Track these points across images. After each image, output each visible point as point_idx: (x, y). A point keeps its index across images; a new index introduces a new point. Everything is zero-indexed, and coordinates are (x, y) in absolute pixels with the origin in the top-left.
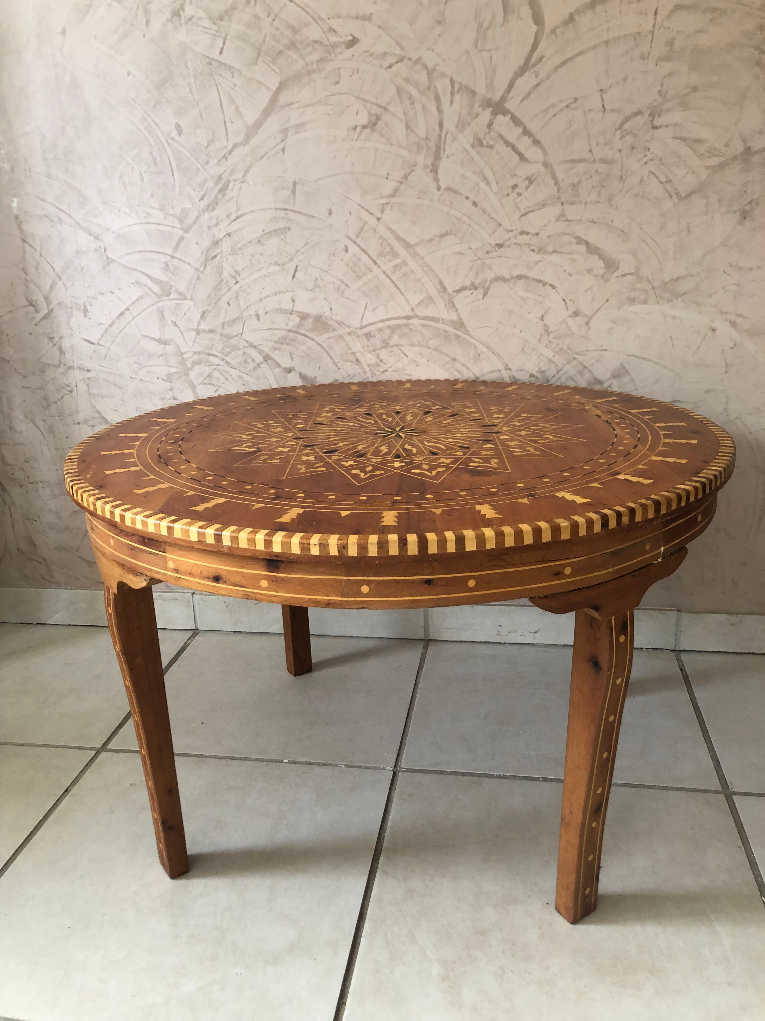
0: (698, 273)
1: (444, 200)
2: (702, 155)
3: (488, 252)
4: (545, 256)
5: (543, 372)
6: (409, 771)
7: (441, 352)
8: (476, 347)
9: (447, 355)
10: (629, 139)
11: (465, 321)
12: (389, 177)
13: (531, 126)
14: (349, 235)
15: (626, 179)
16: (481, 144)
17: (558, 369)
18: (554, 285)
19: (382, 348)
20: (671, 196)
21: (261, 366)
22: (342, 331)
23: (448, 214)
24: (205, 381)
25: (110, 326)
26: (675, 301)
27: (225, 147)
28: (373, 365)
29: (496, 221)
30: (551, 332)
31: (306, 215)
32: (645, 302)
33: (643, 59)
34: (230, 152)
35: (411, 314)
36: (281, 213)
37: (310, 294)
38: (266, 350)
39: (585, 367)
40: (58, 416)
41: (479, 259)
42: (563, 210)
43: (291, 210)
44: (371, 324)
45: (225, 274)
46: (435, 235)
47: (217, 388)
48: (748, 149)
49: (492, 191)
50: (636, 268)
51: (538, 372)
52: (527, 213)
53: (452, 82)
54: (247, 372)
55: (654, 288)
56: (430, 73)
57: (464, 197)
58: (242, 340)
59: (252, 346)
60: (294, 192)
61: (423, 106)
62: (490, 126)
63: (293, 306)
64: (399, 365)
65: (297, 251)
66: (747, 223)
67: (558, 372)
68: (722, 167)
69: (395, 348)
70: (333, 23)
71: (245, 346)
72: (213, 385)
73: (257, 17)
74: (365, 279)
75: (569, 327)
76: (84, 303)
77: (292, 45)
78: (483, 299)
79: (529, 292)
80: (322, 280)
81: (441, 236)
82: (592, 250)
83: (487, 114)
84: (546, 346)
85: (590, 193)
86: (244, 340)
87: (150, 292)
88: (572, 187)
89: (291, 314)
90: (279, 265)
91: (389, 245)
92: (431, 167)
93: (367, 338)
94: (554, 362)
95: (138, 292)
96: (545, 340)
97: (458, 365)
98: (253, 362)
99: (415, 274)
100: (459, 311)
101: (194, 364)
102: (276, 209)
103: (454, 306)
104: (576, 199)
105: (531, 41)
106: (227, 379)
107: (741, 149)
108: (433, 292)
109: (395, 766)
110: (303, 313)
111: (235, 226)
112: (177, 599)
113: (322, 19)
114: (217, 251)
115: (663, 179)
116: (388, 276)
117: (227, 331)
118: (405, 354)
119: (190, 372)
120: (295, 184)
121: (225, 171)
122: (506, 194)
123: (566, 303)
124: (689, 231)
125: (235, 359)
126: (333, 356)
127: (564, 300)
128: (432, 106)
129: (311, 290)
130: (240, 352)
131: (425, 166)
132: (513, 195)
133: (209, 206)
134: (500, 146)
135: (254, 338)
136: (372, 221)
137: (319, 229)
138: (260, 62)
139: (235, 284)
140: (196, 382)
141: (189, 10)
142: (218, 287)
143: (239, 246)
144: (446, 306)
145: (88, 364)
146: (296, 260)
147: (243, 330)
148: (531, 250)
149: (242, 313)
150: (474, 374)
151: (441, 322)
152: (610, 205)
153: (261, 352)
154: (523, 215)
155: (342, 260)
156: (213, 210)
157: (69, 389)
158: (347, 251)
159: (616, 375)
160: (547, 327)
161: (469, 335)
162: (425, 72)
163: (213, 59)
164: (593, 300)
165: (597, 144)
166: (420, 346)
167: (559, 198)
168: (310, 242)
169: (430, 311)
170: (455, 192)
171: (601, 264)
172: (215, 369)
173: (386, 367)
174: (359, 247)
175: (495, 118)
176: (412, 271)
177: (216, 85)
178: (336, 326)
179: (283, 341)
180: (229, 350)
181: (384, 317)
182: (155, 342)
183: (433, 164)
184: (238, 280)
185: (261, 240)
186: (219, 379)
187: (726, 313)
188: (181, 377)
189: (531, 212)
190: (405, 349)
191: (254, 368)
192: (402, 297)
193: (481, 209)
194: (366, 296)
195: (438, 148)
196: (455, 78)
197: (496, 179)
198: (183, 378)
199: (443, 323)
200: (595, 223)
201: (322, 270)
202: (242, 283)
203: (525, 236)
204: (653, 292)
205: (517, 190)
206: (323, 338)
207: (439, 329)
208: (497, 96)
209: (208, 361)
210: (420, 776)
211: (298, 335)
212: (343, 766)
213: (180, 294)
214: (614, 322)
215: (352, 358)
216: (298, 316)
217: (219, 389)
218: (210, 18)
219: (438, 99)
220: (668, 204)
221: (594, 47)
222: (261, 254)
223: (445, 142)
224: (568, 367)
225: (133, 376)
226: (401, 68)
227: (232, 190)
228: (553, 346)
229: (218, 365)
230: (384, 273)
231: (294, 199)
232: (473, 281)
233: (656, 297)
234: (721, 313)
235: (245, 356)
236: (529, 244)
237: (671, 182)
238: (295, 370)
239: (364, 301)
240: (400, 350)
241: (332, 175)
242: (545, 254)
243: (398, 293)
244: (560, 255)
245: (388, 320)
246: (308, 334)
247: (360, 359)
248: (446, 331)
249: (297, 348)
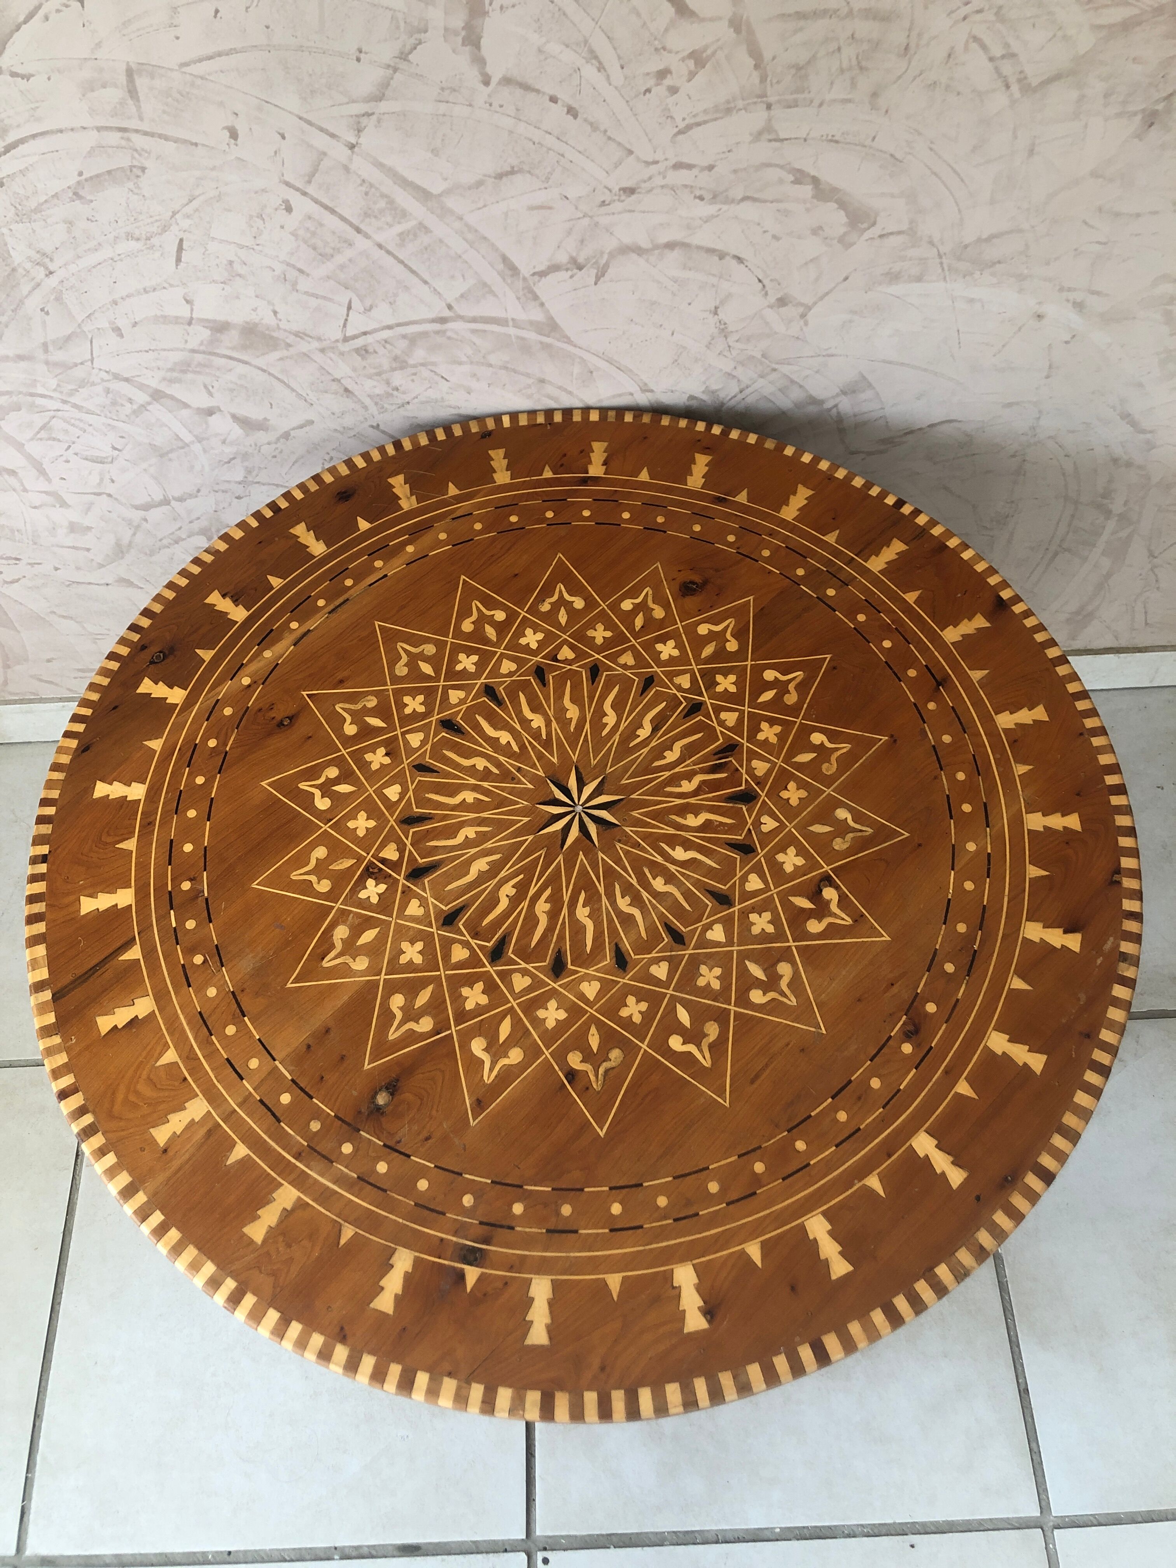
0: (1033, 227)
1: (501, 106)
3: (603, 204)
4: (725, 207)
5: (713, 392)
7: (515, 371)
8: (582, 360)
9: (528, 375)
11: (559, 321)
12: (362, 56)
14: (287, 178)
15: (915, 53)
17: (742, 387)
18: (740, 256)
19: (393, 370)
20: (1008, 87)
21: (149, 407)
22: (304, 346)
23: (511, 132)
24: (39, 436)
26: (977, 274)
28: (379, 395)
29: (619, 144)
30: (732, 332)
31: (176, 140)
32: (919, 279)
35: (447, 313)
36: (114, 138)
37: (223, 289)
38: (154, 383)
39: (792, 382)
41: (586, 215)
42: (769, 120)
43: (137, 131)
44: (365, 333)
46: (485, 176)
47: (67, 445)
49: (610, 84)
50: (911, 222)
51: (704, 392)
52: (689, 127)
54: (123, 418)
55: (940, 256)
57: (548, 98)
58: (95, 371)
59: (117, 377)
60: (133, 92)
63: (192, 310)
64: (432, 394)
65: (174, 213)
66: (1153, 134)
67: (741, 392)
68: (1127, 26)
69: (422, 368)
71: (106, 379)
72: (59, 441)
74: (340, 259)
75: (767, 323)
78: (596, 284)
79: (690, 269)
80: (245, 264)
81: (500, 176)
82: (824, 193)
84: (720, 354)
85: (832, 83)
86: (100, 370)
88: (793, 71)
89: (190, 324)
90: (138, 239)
91: (383, 196)
92: (463, 33)
93: (359, 355)
94: (734, 377)
96: (720, 345)
97: (549, 389)
98: (131, 403)
99: (447, 246)
100: (547, 305)
102: (99, 129)
103: (536, 297)
104: (800, 96)
106: (85, 431)
108: (492, 277)
110: (215, 321)
115: (998, 52)
116: (389, 252)
117: (58, 356)
120: (130, 73)
122: (642, 89)
123: (764, 286)
124: (1031, 152)
125: (91, 400)
126: (293, 385)
127: (760, 281)
129: (223, 283)
130: (99, 389)
131: (448, 31)
132: (660, 91)
136: (339, 152)
137: (213, 168)
139: (47, 275)
144: (518, 298)
146: (174, 228)
147: (92, 354)
148: (695, 197)
149: (79, 326)
150: (582, 400)
151: (511, 323)
152: (874, 107)
153: (142, 387)
154: (680, 132)
155: (282, 227)
158: (289, 209)
159: (848, 391)
160: (725, 324)
161: (569, 342)
164: (817, 279)
166: (472, 363)
167: (763, 95)
168: (199, 195)
169: (487, 308)
170: (526, 87)
171: (841, 217)
172: (54, 417)
173: (405, 398)
174: (316, 201)
176: (441, 241)
178: (291, 339)
179: (184, 367)
180: (73, 387)
181: (389, 322)
183: (468, 27)
184: (52, 269)
185: (81, 193)
186: (66, 432)
187: (1069, 290)
189: (698, 124)
190: (442, 369)
191: (137, 412)
192: (426, 287)
193: (585, 120)
194: (347, 288)
197: (619, 58)
199: (516, 327)
200: (837, 142)
201: (242, 247)
202: (61, 274)
203: (684, 172)
204: (938, 260)
205: (668, 81)
206: (269, 359)
207: (509, 336)
209: (32, 405)
211: (213, 358)
214: (854, 312)
215: (334, 386)
216: (205, 327)
217: (73, 446)
220: (998, 102)
222: (89, 220)
224: (761, 382)
228: (734, 353)
229: (58, 410)
230: (380, 246)
231: (139, 108)
232: (574, 254)
233: (943, 269)
234: (1061, 290)
235: (110, 395)
236: (692, 187)
237: (1013, 55)
238: (220, 410)
239: (344, 297)
240: (432, 371)
241: (220, 54)
242: (725, 203)
243: (416, 280)
244: (757, 204)
245: (399, 325)
246: (235, 354)
247: (350, 387)
248: (522, 339)
249: (218, 377)
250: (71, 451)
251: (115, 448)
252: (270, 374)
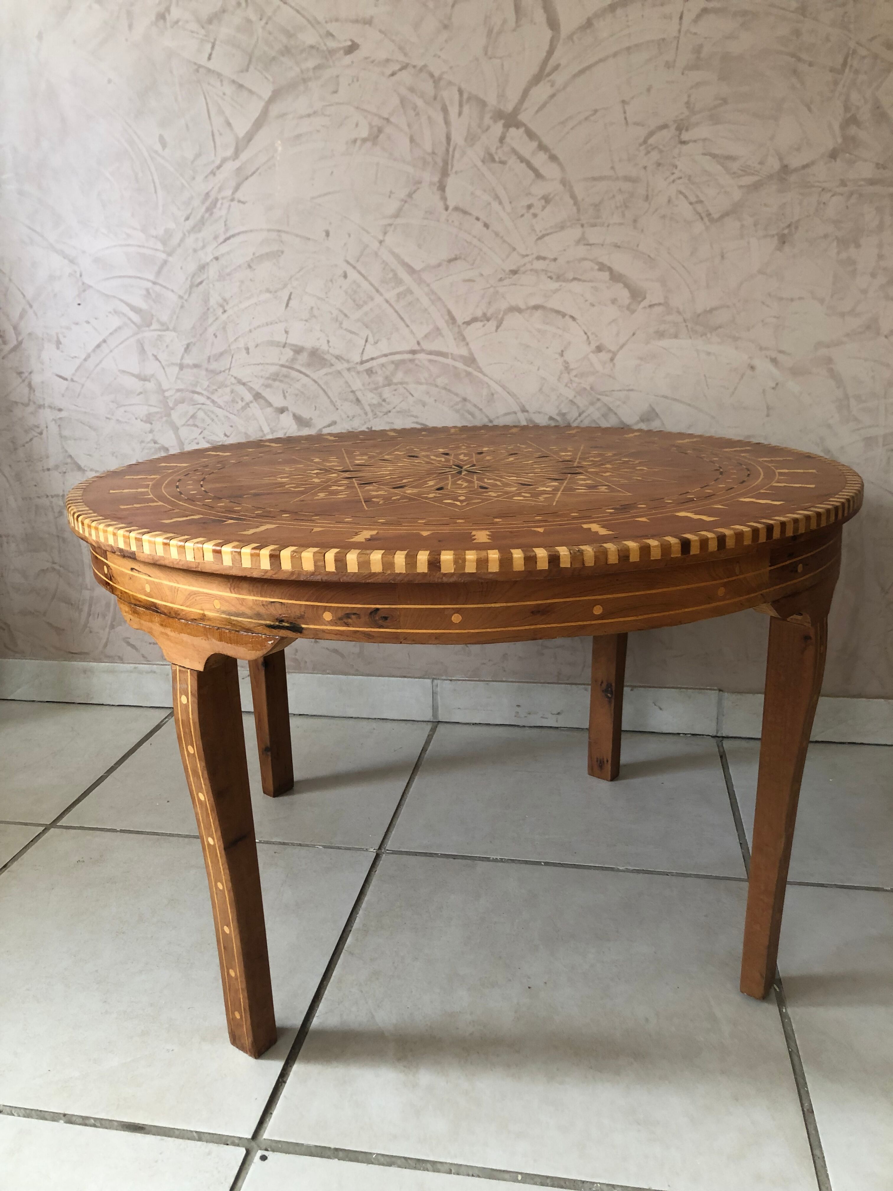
0: (734, 305)
1: (453, 222)
2: (734, 173)
3: (501, 280)
4: (564, 284)
5: (563, 415)
6: (394, 852)
7: (449, 391)
8: (489, 386)
9: (457, 395)
10: (655, 156)
11: (476, 356)
12: (392, 195)
13: (547, 140)
14: (348, 259)
15: (652, 199)
16: (493, 160)
17: (580, 411)
18: (574, 316)
19: (384, 386)
20: (702, 218)
21: (251, 405)
22: (340, 366)
23: (456, 236)
24: (189, 423)
25: (85, 360)
26: (709, 335)
27: (213, 162)
28: (374, 405)
29: (509, 244)
30: (572, 369)
31: (301, 237)
32: (676, 336)
33: (668, 68)
34: (219, 167)
35: (417, 348)
36: (274, 235)
37: (305, 325)
38: (257, 388)
39: (610, 409)
40: (26, 461)
41: (492, 286)
42: (583, 233)
43: (285, 232)
44: (372, 359)
45: (212, 302)
46: (443, 260)
47: (201, 430)
48: (785, 169)
49: (505, 211)
50: (666, 297)
51: (558, 414)
52: (543, 236)
53: (461, 92)
54: (235, 412)
55: (685, 321)
56: (436, 81)
57: (474, 218)
58: (230, 376)
59: (240, 382)
61: (429, 118)
62: (502, 139)
63: (287, 338)
64: (404, 405)
65: (291, 277)
66: (787, 248)
67: (580, 415)
68: (756, 187)
69: (399, 386)
70: (332, 27)
71: (233, 382)
72: (198, 427)
73: (249, 21)
74: (366, 308)
75: (592, 364)
76: (57, 334)
77: (286, 51)
78: (496, 331)
79: (547, 324)
80: (319, 309)
81: (450, 261)
82: (616, 277)
83: (498, 128)
84: (566, 385)
85: (613, 214)
86: (232, 376)
87: (129, 322)
88: (593, 207)
89: (284, 347)
90: (271, 292)
91: (392, 270)
92: (438, 185)
93: (367, 374)
94: (575, 404)
95: (116, 322)
96: (566, 377)
97: (469, 406)
98: (242, 401)
99: (421, 303)
100: (470, 345)
101: (177, 402)
102: (269, 230)
103: (464, 339)
104: (598, 221)
105: (546, 47)
106: (213, 420)
107: (777, 166)
108: (441, 323)
109: (380, 848)
110: (297, 346)
111: (224, 249)
112: (155, 672)
113: (319, 23)
114: (205, 276)
116: (390, 305)
117: (214, 366)
118: (411, 394)
119: (172, 412)
121: (213, 188)
122: (520, 215)
123: (588, 338)
124: (723, 257)
125: (223, 397)
126: (330, 394)
128: (439, 118)
129: (306, 321)
130: (228, 390)
131: (432, 184)
132: (528, 216)
133: (194, 227)
134: (513, 161)
135: (244, 374)
136: (374, 245)
137: (315, 252)
138: (252, 68)
139: (223, 313)
140: (179, 422)
141: (175, 13)
142: (204, 317)
143: (228, 270)
144: (455, 339)
145: (59, 402)
146: (289, 286)
147: (231, 365)
148: (548, 277)
149: (229, 346)
150: (487, 416)
151: (450, 357)
152: (635, 228)
153: (250, 389)
154: (540, 238)
155: (341, 287)
156: (200, 231)
157: (39, 430)
158: (345, 276)
159: (645, 418)
160: (568, 363)
161: (481, 372)
162: (431, 82)
163: (200, 66)
164: (618, 334)
165: (620, 160)
166: (427, 384)
167: (578, 220)
168: (305, 267)
169: (438, 345)
170: (465, 212)
171: (626, 293)
172: (199, 409)
173: (389, 407)
174: (360, 273)
175: (508, 130)
176: (418, 299)
177: (204, 93)
178: (334, 361)
179: (275, 377)
180: (215, 387)
181: (386, 351)
182: (134, 378)
183: (440, 181)
184: (226, 309)
185: (251, 265)
186: (203, 420)
187: (766, 349)
188: (161, 418)
189: (548, 234)
190: (411, 387)
191: (244, 408)
192: (407, 329)
193: (493, 230)
194: (367, 327)
195: (446, 163)
196: (463, 86)
197: (509, 198)
198: (165, 419)
199: (454, 359)
200: (619, 247)
201: (319, 298)
202: (230, 312)
203: (541, 261)
204: (684, 324)
205: (532, 211)
206: (319, 374)
207: (448, 365)
208: (509, 107)
209: (191, 400)
210: (405, 858)
211: (290, 371)
212: (321, 847)
213: (162, 324)
214: (641, 359)
215: (351, 397)
216: (291, 349)
218: (198, 21)
219: (445, 110)
220: (699, 227)
221: (615, 55)
222: (251, 280)
223: (453, 157)
224: (591, 409)
225: (109, 416)
226: (405, 77)
227: (220, 209)
228: (575, 385)
229: (203, 404)
230: (387, 301)
231: (288, 219)
232: (485, 311)
233: (688, 330)
234: (761, 349)
235: (233, 394)
236: (546, 271)
237: (701, 202)
238: (287, 410)
239: (365, 332)
240: (405, 388)
241: (329, 193)
242: (564, 281)
243: (402, 324)
244: (580, 283)
245: (392, 354)
246: (303, 369)
247: (360, 398)
248: (456, 368)
249: (291, 385)
250: (202, 436)
251: (225, 435)
252: (319, 385)
